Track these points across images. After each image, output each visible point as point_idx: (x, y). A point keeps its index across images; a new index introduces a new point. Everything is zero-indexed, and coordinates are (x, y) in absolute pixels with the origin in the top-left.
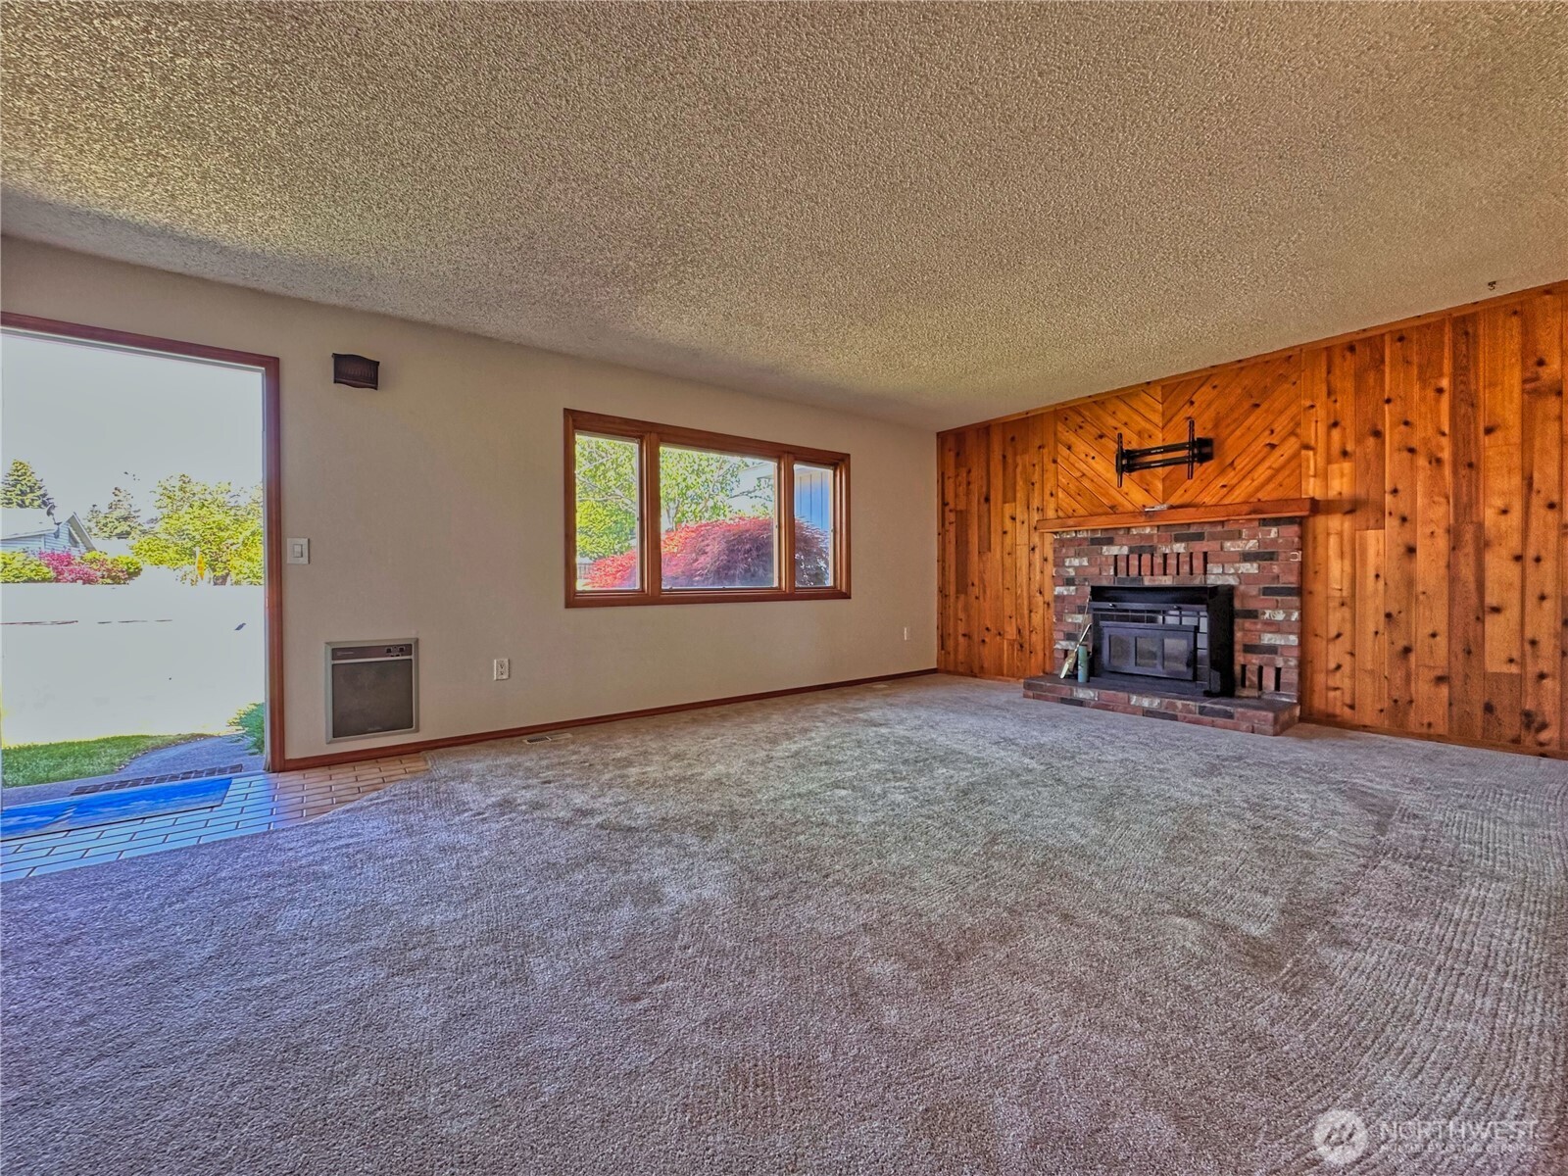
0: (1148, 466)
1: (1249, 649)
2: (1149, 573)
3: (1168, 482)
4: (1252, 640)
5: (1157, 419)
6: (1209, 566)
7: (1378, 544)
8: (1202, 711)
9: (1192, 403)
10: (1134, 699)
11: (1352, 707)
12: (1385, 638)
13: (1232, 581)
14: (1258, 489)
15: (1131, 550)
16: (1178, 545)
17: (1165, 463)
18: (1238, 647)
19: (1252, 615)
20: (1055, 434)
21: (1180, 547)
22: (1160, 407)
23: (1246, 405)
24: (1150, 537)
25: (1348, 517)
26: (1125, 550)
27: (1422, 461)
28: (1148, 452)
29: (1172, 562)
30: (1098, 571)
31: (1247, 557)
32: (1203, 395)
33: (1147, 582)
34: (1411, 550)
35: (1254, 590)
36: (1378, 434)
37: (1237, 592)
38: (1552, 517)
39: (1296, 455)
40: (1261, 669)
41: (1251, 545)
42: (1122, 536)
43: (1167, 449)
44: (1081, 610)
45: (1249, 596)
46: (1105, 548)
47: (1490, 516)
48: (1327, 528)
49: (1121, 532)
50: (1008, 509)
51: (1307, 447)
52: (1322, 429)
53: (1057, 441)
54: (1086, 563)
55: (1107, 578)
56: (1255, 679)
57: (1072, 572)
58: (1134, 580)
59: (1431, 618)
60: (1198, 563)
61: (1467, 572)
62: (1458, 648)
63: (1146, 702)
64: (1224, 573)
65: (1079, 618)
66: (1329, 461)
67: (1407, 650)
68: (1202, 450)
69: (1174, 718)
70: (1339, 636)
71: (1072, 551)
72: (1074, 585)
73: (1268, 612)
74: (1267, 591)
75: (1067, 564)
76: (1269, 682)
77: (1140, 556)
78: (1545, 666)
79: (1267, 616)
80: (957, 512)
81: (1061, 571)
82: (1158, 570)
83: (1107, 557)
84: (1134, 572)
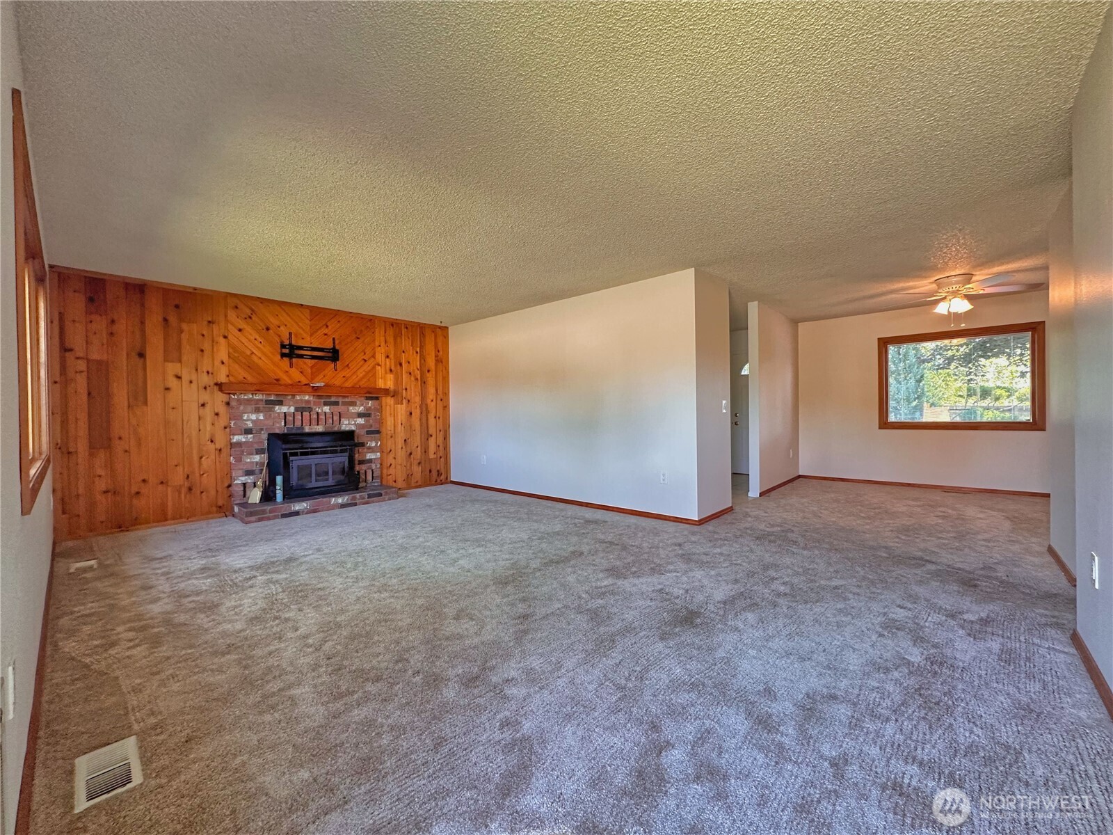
0: (301, 356)
1: (361, 462)
2: (309, 424)
3: (314, 370)
4: (361, 458)
5: (308, 329)
6: (342, 420)
7: (402, 409)
8: (369, 496)
9: (327, 326)
10: (333, 500)
11: (395, 482)
12: (404, 450)
13: (353, 428)
14: (359, 381)
15: (297, 409)
16: (326, 407)
17: (313, 357)
18: (357, 462)
19: (363, 445)
20: (226, 316)
21: (327, 409)
22: (308, 322)
23: (354, 336)
24: (308, 402)
25: (392, 398)
26: (292, 409)
27: (413, 378)
28: (301, 348)
29: (322, 417)
30: (271, 424)
31: (360, 415)
32: (333, 325)
33: (307, 429)
34: (411, 414)
35: (363, 432)
36: (401, 365)
37: (356, 434)
38: (441, 402)
39: (374, 368)
40: (366, 472)
41: (361, 409)
42: (290, 400)
43: (314, 349)
44: (259, 452)
45: (361, 436)
46: (277, 407)
47: (429, 401)
48: (386, 403)
49: (290, 397)
50: (172, 368)
51: (379, 365)
52: (383, 358)
53: (227, 321)
54: (261, 417)
55: (279, 427)
56: (364, 477)
57: (250, 425)
58: (298, 428)
59: (417, 440)
60: (336, 418)
61: (424, 421)
62: (423, 451)
63: (340, 500)
64: (349, 424)
65: (257, 458)
66: (386, 373)
67: (411, 454)
68: (334, 355)
69: (355, 504)
70: (390, 451)
71: (249, 408)
72: (251, 433)
73: (369, 443)
74: (368, 433)
75: (245, 418)
76: (369, 478)
77: (302, 413)
78: (441, 455)
79: (368, 445)
80: (88, 361)
81: (239, 423)
82: (314, 422)
83: (279, 414)
84: (298, 424)
